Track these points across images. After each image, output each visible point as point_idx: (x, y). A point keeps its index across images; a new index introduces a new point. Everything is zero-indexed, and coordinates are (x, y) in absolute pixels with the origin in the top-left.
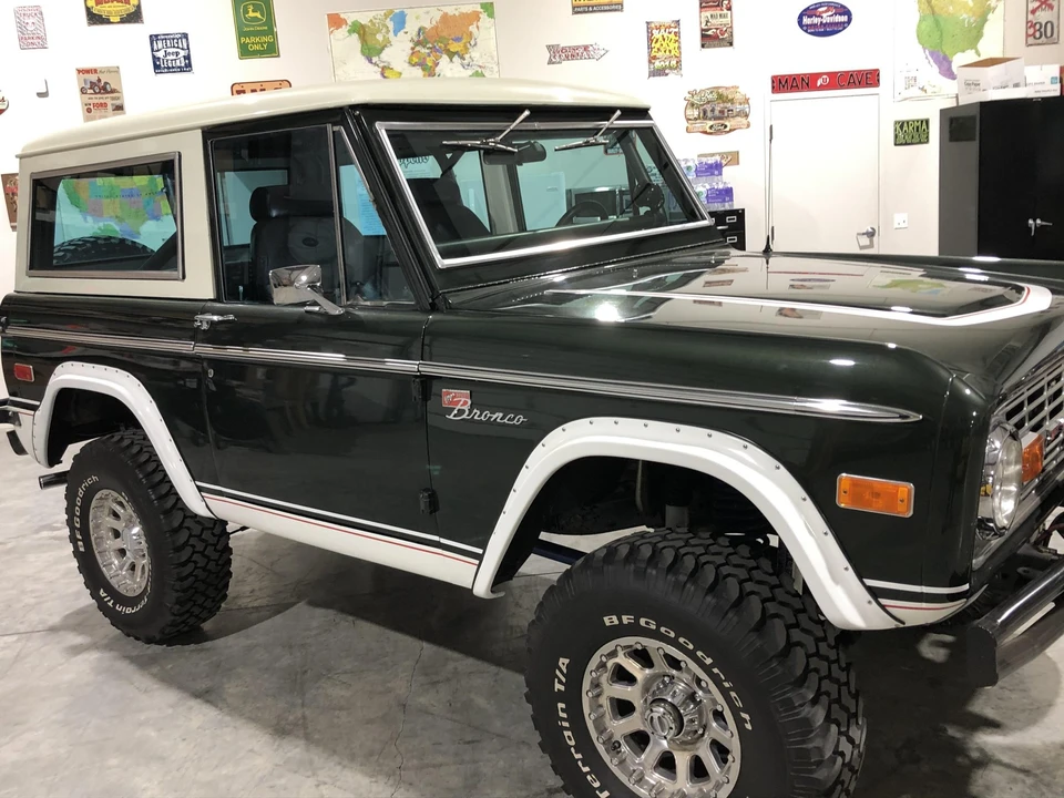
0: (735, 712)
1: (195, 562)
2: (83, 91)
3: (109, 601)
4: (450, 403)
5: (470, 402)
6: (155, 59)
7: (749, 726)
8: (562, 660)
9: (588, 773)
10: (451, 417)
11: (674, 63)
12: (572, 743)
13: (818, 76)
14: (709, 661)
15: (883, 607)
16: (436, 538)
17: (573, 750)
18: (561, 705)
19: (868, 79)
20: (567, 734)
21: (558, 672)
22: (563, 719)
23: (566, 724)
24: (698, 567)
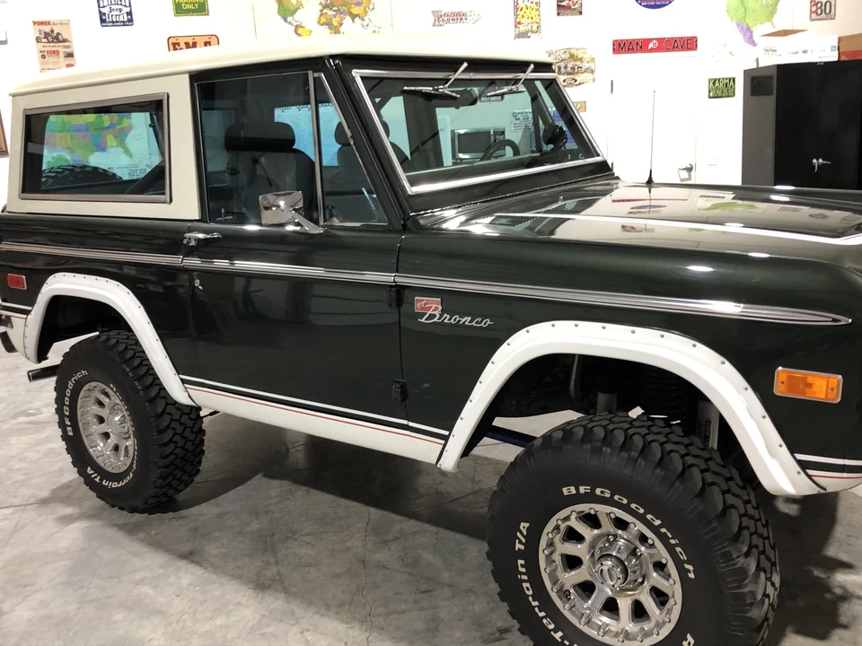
0: (679, 565)
1: (176, 443)
2: (38, 40)
3: (96, 477)
4: (423, 309)
5: (440, 308)
6: (101, 14)
7: (692, 576)
8: (522, 524)
9: (543, 617)
10: (423, 320)
11: (535, 28)
12: (530, 593)
13: (648, 41)
14: (657, 522)
15: (810, 477)
16: (405, 422)
17: (530, 599)
18: (521, 562)
19: (688, 44)
20: (526, 585)
21: (518, 534)
22: (522, 573)
23: (525, 577)
24: (647, 445)
